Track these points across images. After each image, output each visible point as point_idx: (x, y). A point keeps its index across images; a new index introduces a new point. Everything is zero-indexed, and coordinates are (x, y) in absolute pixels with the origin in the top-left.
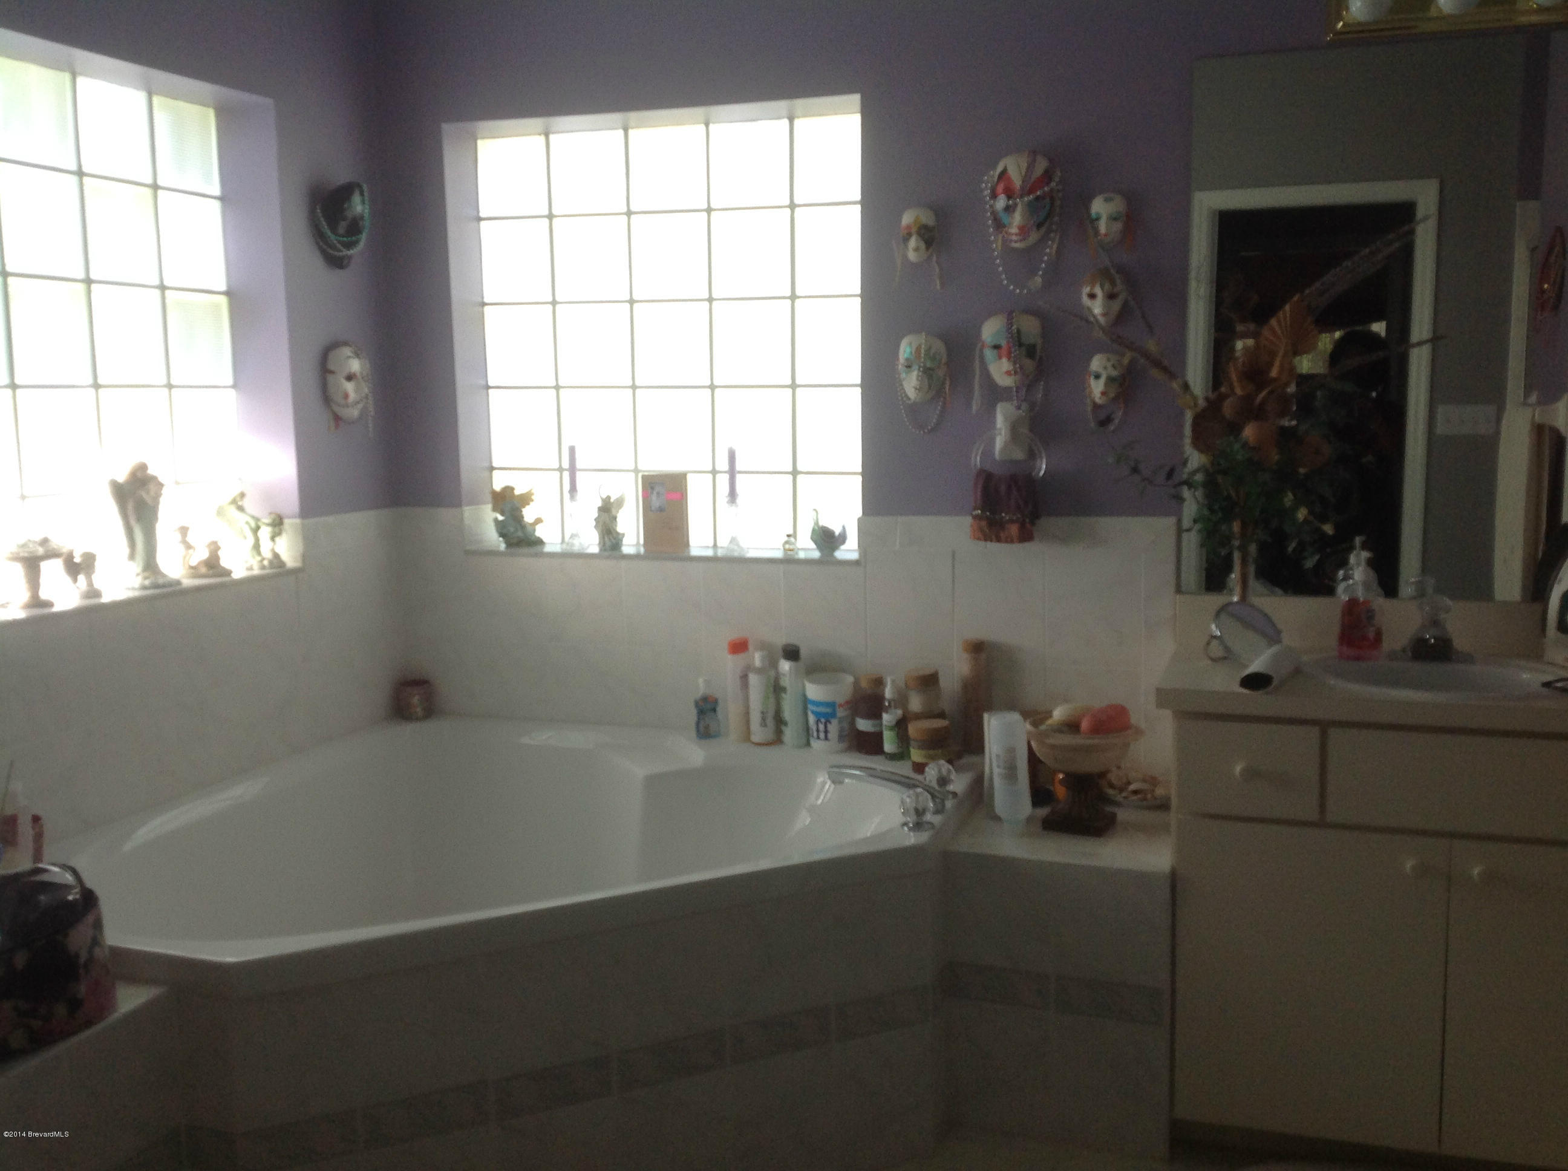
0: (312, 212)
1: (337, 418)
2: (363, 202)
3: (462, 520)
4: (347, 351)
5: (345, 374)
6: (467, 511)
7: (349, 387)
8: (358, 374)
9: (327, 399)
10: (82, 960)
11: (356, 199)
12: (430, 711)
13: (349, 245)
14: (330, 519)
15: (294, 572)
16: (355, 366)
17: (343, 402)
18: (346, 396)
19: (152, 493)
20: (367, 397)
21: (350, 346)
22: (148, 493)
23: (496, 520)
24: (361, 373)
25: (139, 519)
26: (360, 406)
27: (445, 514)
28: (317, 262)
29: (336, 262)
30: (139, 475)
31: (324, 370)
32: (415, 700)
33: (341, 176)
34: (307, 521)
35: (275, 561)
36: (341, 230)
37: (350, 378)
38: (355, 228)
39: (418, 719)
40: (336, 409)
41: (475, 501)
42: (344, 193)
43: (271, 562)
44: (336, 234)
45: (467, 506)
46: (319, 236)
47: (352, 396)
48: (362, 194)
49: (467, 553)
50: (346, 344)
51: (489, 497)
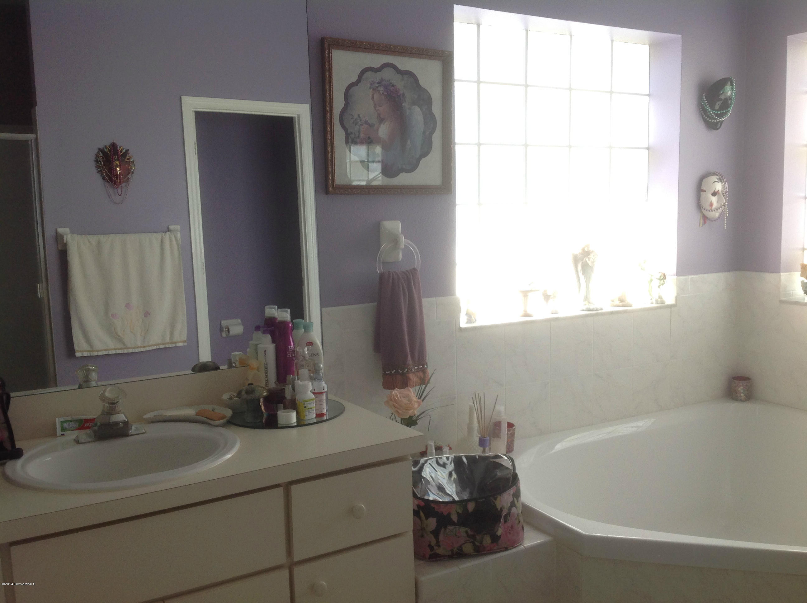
0: (700, 99)
1: (705, 218)
2: (732, 89)
3: (780, 280)
4: (714, 178)
5: (712, 191)
6: (783, 276)
7: (714, 199)
8: (720, 191)
9: (699, 206)
10: (504, 513)
11: (728, 87)
12: (750, 397)
13: (721, 116)
14: (695, 277)
15: (671, 306)
16: (719, 187)
17: (709, 208)
18: (711, 205)
19: (591, 259)
20: (724, 205)
21: (717, 175)
22: (589, 258)
23: (803, 283)
24: (722, 191)
25: (584, 273)
26: (720, 211)
27: (769, 277)
28: (701, 126)
29: (712, 126)
30: (586, 249)
31: (699, 190)
32: (741, 389)
33: (720, 75)
34: (679, 278)
35: (659, 300)
36: (717, 107)
37: (714, 194)
38: (725, 105)
39: (741, 400)
40: (704, 212)
41: (790, 269)
42: (721, 84)
43: (657, 301)
44: (714, 110)
45: (782, 272)
46: (703, 111)
47: (715, 205)
48: (732, 85)
49: (782, 302)
50: (714, 174)
51: (799, 268)
